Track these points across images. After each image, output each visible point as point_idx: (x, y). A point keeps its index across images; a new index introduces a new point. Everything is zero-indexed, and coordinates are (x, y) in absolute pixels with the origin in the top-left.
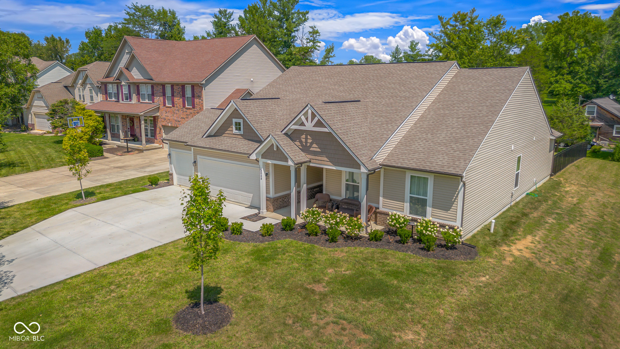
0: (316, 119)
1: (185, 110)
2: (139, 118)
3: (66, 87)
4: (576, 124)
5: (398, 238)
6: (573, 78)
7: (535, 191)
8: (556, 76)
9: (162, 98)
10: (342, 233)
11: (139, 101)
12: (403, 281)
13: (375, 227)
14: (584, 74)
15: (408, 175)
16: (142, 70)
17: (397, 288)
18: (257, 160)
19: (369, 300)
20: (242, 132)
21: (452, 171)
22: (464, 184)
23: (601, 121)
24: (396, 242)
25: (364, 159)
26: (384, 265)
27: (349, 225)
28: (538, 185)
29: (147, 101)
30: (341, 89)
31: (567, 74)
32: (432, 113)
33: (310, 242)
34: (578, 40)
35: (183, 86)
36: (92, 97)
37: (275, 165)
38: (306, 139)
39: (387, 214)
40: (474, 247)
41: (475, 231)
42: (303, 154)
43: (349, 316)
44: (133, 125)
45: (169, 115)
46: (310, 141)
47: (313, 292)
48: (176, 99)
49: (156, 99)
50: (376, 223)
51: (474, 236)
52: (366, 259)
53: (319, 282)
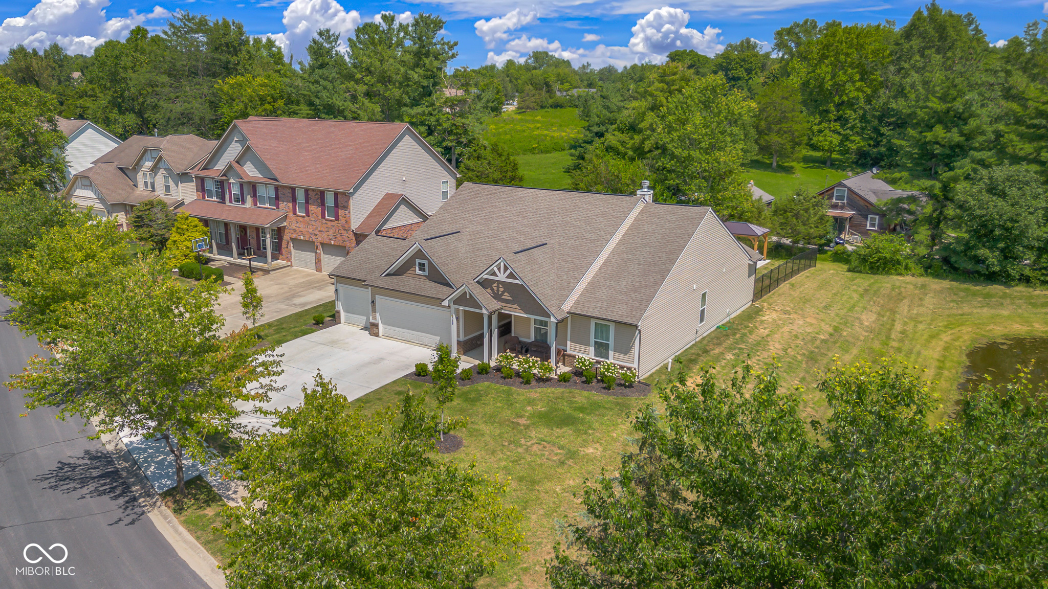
0: (508, 272)
1: (324, 221)
2: (263, 229)
3: (121, 169)
4: (814, 219)
5: (584, 379)
6: (842, 126)
7: (728, 322)
8: (820, 123)
9: (291, 205)
10: (535, 375)
11: (255, 204)
12: (587, 414)
13: (564, 369)
14: (857, 121)
15: (593, 323)
16: (260, 165)
17: (582, 419)
18: (449, 307)
19: (561, 428)
20: (426, 273)
21: (629, 320)
22: (640, 332)
23: (853, 210)
24: (583, 382)
25: (553, 310)
26: (572, 403)
27: (541, 368)
28: (733, 316)
29: (267, 205)
30: (525, 221)
31: (835, 121)
32: (616, 257)
33: (507, 384)
34: (850, 71)
35: (322, 193)
36: (167, 188)
37: (465, 311)
38: (498, 287)
39: (574, 357)
40: (648, 385)
41: (654, 370)
42: (495, 301)
43: (548, 439)
44: (246, 233)
45: (302, 225)
46: (501, 289)
47: (518, 424)
48: (311, 208)
49: (282, 205)
50: (564, 364)
51: (651, 375)
52: (557, 398)
53: (521, 417)
